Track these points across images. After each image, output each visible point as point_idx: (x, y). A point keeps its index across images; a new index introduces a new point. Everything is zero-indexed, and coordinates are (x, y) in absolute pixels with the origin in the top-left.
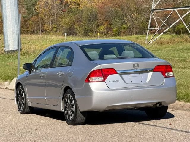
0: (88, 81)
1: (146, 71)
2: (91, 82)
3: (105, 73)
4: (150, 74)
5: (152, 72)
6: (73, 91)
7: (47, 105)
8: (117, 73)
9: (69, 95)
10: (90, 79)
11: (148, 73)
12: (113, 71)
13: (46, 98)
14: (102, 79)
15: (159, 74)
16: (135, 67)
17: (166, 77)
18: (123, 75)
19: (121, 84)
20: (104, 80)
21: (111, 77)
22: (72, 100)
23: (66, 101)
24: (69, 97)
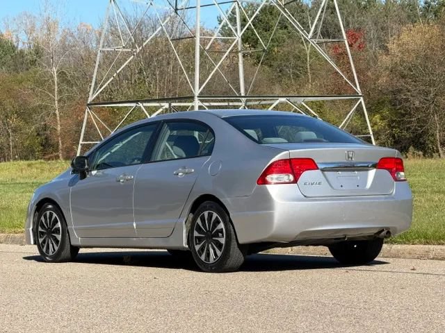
0: (263, 181)
1: (365, 168)
2: (270, 183)
3: (295, 168)
4: (372, 173)
5: (375, 170)
7: (135, 239)
8: (318, 169)
9: (209, 213)
10: (269, 178)
11: (368, 170)
12: (309, 164)
13: (135, 225)
14: (290, 180)
15: (386, 173)
16: (349, 157)
17: (396, 179)
18: (326, 172)
19: (324, 190)
20: (295, 181)
21: (307, 176)
22: (219, 222)
23: (201, 225)
24: (210, 216)
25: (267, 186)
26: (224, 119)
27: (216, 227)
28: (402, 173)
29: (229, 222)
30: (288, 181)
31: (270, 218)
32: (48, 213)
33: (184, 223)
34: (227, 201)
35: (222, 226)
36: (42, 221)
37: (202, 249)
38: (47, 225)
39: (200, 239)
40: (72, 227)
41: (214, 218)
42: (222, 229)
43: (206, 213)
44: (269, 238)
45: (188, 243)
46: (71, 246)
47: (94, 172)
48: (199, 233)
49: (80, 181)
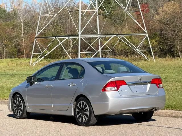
0: (104, 90)
1: (146, 83)
2: (107, 91)
3: (117, 84)
4: (149, 85)
5: (150, 84)
6: (89, 99)
7: (52, 111)
8: (127, 85)
9: (82, 102)
10: (106, 89)
11: (147, 84)
12: (123, 83)
13: (52, 105)
14: (115, 89)
15: (154, 85)
16: (139, 79)
17: (159, 88)
18: (130, 86)
19: (129, 93)
20: (117, 90)
21: (122, 87)
22: (86, 106)
23: (79, 106)
24: (83, 103)
25: (106, 92)
26: (88, 63)
27: (85, 108)
28: (161, 85)
29: (90, 106)
30: (114, 90)
31: (107, 105)
32: (17, 98)
33: (72, 105)
34: (89, 97)
35: (88, 107)
36: (15, 102)
37: (80, 117)
38: (17, 103)
39: (79, 112)
40: (27, 104)
41: (84, 105)
42: (88, 109)
43: (81, 102)
44: (107, 113)
45: (74, 114)
46: (27, 112)
47: (36, 83)
48: (79, 110)
49: (30, 86)
